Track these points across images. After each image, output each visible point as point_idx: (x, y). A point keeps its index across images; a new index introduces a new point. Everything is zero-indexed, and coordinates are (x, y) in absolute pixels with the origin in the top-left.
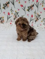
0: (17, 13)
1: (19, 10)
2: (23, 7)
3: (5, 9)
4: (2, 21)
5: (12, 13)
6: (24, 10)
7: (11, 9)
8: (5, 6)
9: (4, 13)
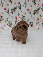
0: (24, 17)
1: (25, 14)
2: (29, 11)
3: (13, 14)
4: (10, 25)
5: (19, 17)
6: (31, 14)
7: (19, 14)
8: (13, 11)
9: (12, 17)
